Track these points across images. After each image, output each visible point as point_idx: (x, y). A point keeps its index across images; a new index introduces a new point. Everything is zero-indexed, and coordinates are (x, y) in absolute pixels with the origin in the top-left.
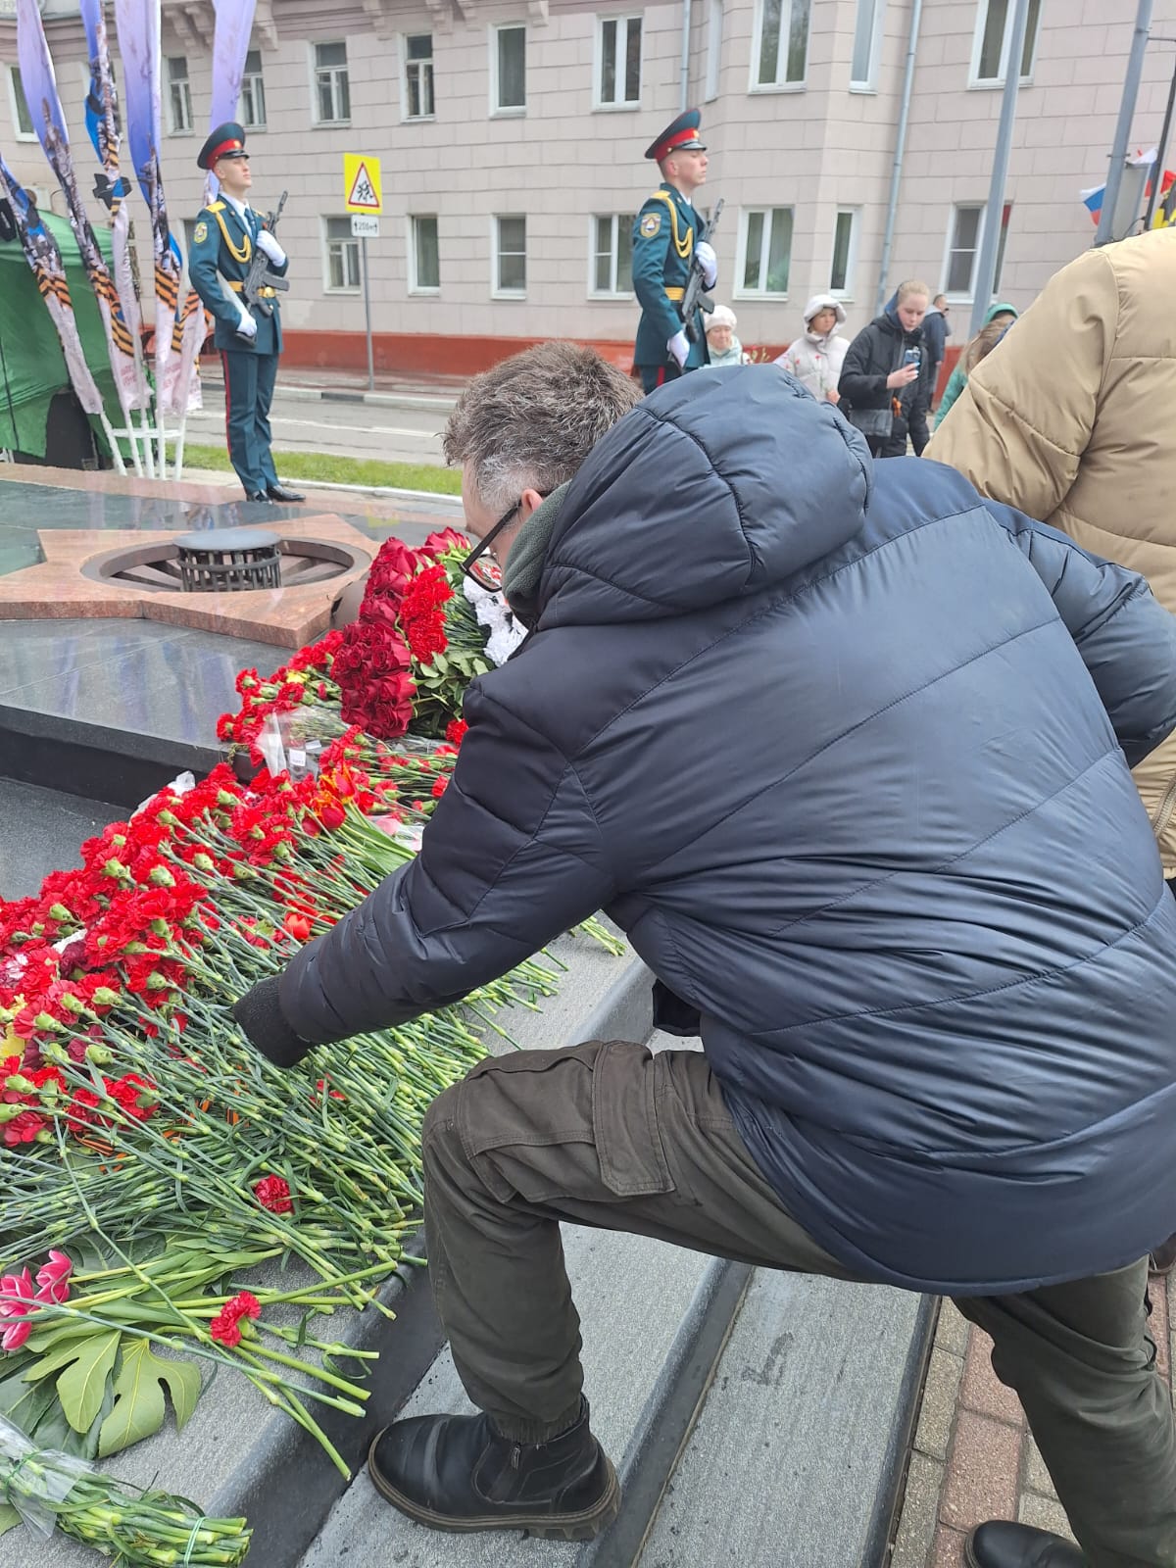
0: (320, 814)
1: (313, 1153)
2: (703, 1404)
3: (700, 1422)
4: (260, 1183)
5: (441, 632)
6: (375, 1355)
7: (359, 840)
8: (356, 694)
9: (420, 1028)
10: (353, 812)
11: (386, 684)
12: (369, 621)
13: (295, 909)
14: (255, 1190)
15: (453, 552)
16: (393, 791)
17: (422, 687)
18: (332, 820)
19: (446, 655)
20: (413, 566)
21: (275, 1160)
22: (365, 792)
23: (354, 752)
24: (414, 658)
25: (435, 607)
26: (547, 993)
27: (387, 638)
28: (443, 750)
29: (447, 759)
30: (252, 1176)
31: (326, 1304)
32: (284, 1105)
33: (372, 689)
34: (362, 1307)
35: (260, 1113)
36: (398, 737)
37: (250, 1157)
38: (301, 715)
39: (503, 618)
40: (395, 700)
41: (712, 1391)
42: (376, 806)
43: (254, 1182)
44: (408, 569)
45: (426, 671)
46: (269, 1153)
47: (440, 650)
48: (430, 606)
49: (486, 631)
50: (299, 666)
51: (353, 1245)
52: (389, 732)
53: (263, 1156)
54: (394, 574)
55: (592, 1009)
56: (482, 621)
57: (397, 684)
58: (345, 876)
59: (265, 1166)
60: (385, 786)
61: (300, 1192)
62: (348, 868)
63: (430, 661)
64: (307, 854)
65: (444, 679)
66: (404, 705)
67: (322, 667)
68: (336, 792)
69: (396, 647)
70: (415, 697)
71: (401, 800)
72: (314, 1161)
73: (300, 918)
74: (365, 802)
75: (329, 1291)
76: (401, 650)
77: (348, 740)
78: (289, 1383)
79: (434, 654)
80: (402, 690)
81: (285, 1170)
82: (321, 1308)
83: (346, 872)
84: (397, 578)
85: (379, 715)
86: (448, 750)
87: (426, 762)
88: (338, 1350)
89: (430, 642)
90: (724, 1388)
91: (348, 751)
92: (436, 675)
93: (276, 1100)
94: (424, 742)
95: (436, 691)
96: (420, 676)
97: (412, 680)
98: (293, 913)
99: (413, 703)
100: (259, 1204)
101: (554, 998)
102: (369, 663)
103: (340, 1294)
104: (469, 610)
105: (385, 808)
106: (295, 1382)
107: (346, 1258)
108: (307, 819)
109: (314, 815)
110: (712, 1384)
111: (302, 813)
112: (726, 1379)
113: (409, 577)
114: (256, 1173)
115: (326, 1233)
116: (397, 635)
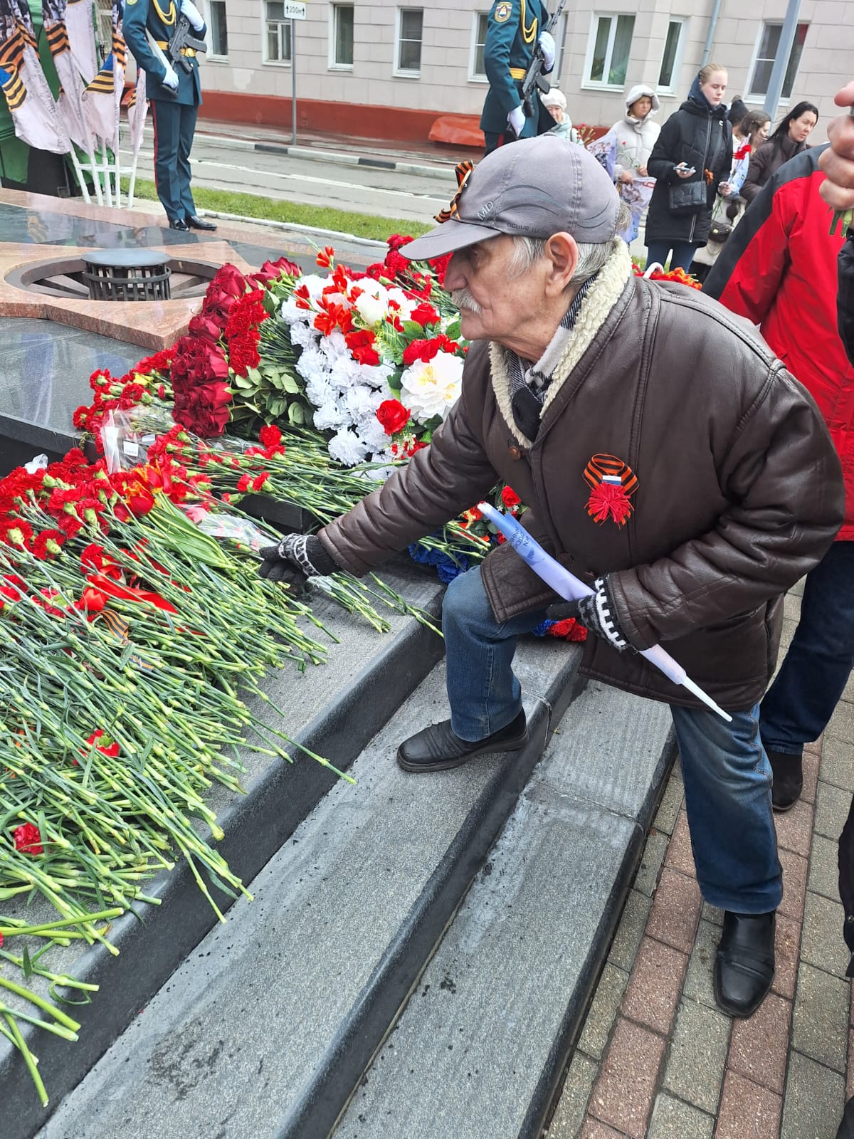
0: (128, 502)
1: (66, 805)
2: (405, 1008)
3: (400, 1023)
4: (17, 830)
5: (254, 349)
6: (95, 988)
7: (166, 524)
8: (183, 398)
9: (192, 693)
10: (161, 500)
11: (205, 392)
12: (196, 336)
13: (92, 585)
14: (12, 834)
15: (284, 279)
16: (205, 484)
17: (237, 396)
18: (141, 507)
19: (261, 369)
20: (242, 288)
21: (33, 810)
22: (180, 483)
23: (176, 448)
24: (231, 370)
25: (251, 326)
26: (317, 662)
27: (208, 350)
28: (252, 452)
29: (255, 459)
30: (10, 822)
31: (64, 937)
32: (46, 762)
33: (194, 395)
34: (92, 942)
35: (23, 769)
36: (218, 437)
37: (9, 806)
38: (139, 412)
39: (312, 340)
40: (212, 407)
41: (414, 997)
42: (189, 495)
43: (12, 828)
44: (237, 290)
45: (240, 382)
46: (29, 803)
47: (254, 365)
48: (246, 326)
49: (299, 350)
50: (144, 369)
51: (93, 885)
52: (209, 433)
53: (23, 806)
54: (223, 295)
55: (352, 678)
56: (294, 341)
57: (214, 392)
58: (147, 555)
59: (22, 815)
60: (198, 479)
61: (49, 839)
62: (151, 549)
63: (245, 375)
64: (115, 535)
65: (257, 390)
66: (221, 411)
67: (165, 372)
68: (147, 485)
69: (214, 360)
70: (231, 404)
71: (214, 492)
72: (66, 812)
73: (96, 592)
74: (176, 495)
75: (66, 928)
76: (219, 362)
77: (171, 436)
78: (14, 1011)
79: (248, 368)
80: (218, 398)
81: (40, 818)
82: (58, 940)
83: (147, 551)
84: (225, 299)
85: (200, 417)
86: (256, 451)
87: (236, 461)
88: (64, 981)
89: (245, 358)
90: (424, 994)
91: (171, 447)
92: (248, 386)
93: (40, 758)
94: (240, 443)
95: (250, 400)
96: (235, 386)
97: (228, 390)
98: (89, 588)
99: (230, 409)
100: (13, 849)
101: (322, 667)
102: (193, 372)
103: (75, 929)
104: (285, 330)
105: (196, 497)
106: (19, 1008)
107: (87, 897)
108: (118, 504)
109: (124, 502)
110: (415, 991)
111: (114, 500)
112: (427, 987)
113: (237, 298)
114: (16, 820)
115: (76, 872)
116: (218, 349)
